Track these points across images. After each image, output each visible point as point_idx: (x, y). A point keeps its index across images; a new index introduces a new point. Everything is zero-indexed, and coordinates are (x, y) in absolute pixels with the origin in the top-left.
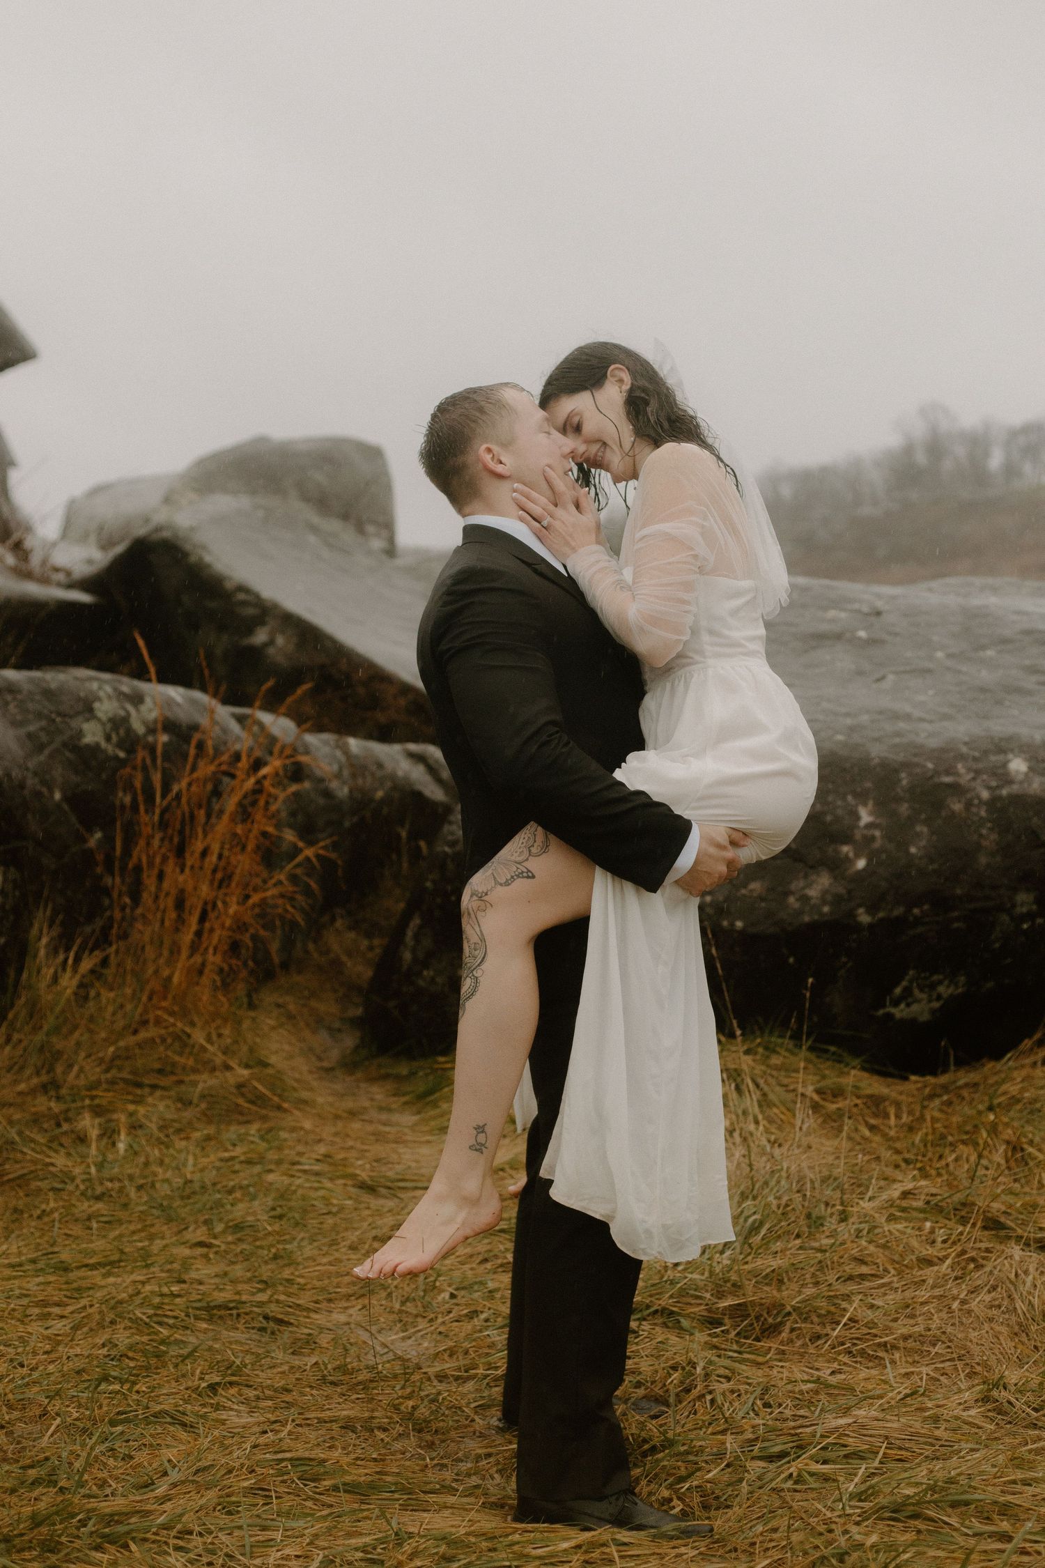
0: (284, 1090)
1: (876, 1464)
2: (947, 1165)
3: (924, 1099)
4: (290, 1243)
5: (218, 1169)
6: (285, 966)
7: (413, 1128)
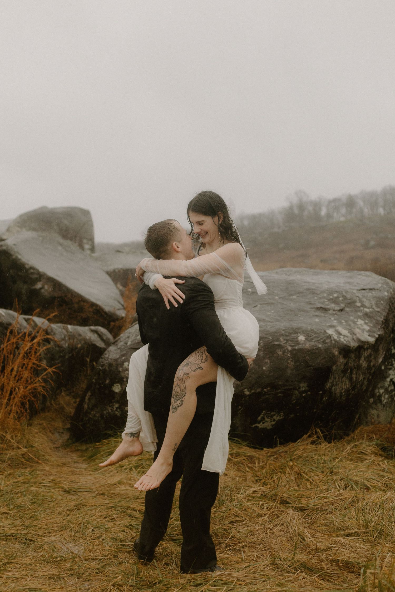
0: (40, 456)
1: (232, 586)
2: (274, 481)
3: (268, 457)
4: (37, 512)
5: (13, 486)
6: (43, 410)
7: (85, 469)
